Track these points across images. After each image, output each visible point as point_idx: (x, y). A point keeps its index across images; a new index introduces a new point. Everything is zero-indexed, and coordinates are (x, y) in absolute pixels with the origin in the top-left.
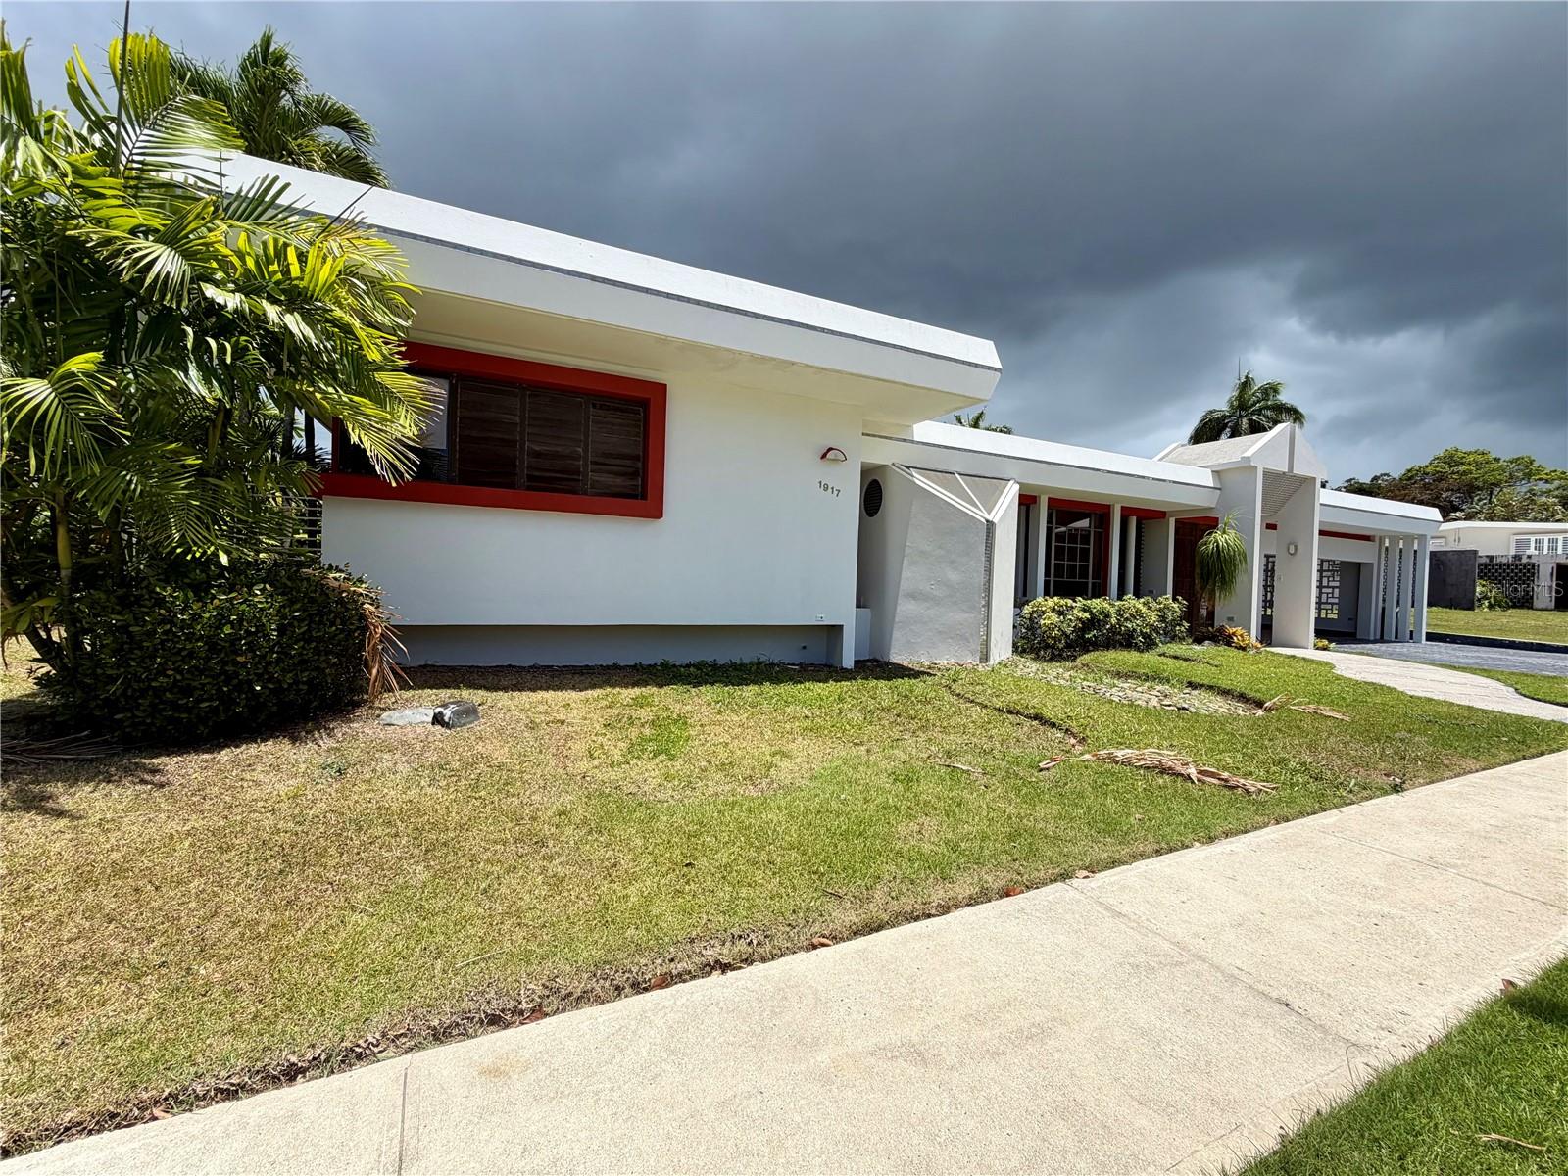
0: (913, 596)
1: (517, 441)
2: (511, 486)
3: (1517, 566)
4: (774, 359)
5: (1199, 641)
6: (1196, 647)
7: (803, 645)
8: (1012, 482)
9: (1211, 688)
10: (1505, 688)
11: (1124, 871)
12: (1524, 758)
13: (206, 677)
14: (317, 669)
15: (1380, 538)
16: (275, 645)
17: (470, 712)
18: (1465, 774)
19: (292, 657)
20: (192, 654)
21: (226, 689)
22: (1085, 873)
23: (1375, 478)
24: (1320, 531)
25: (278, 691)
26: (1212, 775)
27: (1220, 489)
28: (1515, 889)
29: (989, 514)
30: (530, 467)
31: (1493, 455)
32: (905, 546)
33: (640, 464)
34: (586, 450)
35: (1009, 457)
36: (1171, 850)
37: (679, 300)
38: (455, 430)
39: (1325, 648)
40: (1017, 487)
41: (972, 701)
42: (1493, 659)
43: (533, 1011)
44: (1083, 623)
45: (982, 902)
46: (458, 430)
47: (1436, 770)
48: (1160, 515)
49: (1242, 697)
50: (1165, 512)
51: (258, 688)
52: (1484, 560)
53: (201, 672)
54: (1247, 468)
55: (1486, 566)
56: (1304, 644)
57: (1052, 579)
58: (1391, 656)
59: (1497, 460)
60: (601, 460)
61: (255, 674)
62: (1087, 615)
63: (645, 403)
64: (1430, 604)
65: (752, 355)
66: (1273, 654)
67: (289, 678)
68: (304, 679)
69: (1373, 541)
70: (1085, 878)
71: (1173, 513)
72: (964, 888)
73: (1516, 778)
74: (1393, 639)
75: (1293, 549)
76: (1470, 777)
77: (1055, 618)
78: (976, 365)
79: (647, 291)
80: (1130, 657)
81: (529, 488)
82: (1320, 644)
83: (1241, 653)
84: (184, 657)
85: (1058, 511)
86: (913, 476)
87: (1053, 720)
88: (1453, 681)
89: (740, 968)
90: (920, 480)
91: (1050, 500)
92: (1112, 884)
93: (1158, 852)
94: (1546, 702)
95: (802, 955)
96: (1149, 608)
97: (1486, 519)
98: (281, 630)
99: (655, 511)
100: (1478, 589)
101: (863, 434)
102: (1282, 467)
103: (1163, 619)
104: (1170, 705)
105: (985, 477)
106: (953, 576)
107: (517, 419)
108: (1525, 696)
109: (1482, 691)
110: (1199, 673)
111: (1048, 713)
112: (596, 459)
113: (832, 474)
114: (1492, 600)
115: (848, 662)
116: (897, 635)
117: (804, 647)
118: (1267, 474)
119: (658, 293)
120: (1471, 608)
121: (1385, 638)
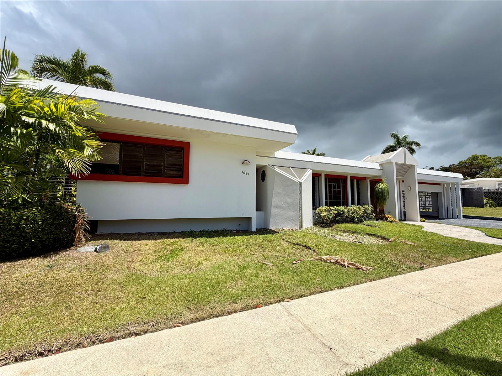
0: (276, 207)
1: (141, 161)
2: (139, 175)
3: (498, 192)
4: (221, 133)
5: (377, 220)
6: (375, 222)
7: (239, 224)
8: (309, 169)
9: (374, 235)
10: (482, 233)
11: (303, 299)
12: (476, 257)
13: (16, 237)
14: (57, 234)
15: (443, 184)
16: (40, 226)
17: (106, 247)
18: (451, 263)
19: (46, 230)
20: (10, 230)
21: (22, 241)
22: (288, 300)
23: (451, 165)
24: (418, 182)
25: (41, 241)
26: (353, 265)
27: (382, 170)
28: (444, 304)
29: (300, 180)
30: (146, 169)
31: (489, 156)
32: (273, 191)
33: (182, 167)
34: (164, 163)
35: (308, 161)
36: (326, 291)
37: (188, 116)
38: (121, 159)
39: (424, 221)
40: (311, 171)
41: (287, 241)
42: (484, 224)
43: (57, 350)
44: (335, 215)
45: (246, 310)
46: (122, 159)
47: (440, 261)
48: (365, 179)
49: (384, 238)
50: (366, 178)
51: (33, 240)
52: (486, 191)
53: (14, 236)
54: (390, 163)
55: (487, 193)
56: (417, 220)
57: (328, 200)
58: (447, 223)
59: (490, 158)
60: (169, 166)
61: (33, 236)
62: (336, 212)
63: (183, 148)
64: (463, 207)
65: (213, 132)
66: (403, 223)
67: (45, 237)
68: (52, 237)
69: (441, 185)
70: (287, 301)
71: (368, 178)
72: (240, 305)
73: (468, 264)
74: (452, 218)
75: (410, 188)
76: (452, 264)
77: (325, 213)
78: (289, 133)
79: (177, 114)
80: (349, 226)
81: (145, 176)
82: (422, 220)
83: (390, 223)
84: (8, 230)
85: (329, 178)
86: (275, 169)
87: (310, 247)
88: (464, 231)
89: (143, 335)
90: (277, 169)
91: (325, 175)
92: (295, 304)
93: (320, 292)
94: (494, 238)
95: (168, 330)
96: (360, 209)
97: (489, 178)
98: (43, 222)
99: (186, 182)
100: (485, 201)
101: (257, 156)
102: (402, 162)
103: (365, 212)
104: (355, 241)
105: (300, 167)
106: (289, 200)
107: (142, 155)
108: (488, 236)
109: (473, 234)
110: (371, 230)
111: (309, 245)
112: (168, 166)
113: (246, 169)
114: (490, 204)
115: (254, 229)
116: (271, 220)
117: (240, 225)
118: (397, 164)
119: (181, 115)
120: (483, 207)
121: (449, 218)
